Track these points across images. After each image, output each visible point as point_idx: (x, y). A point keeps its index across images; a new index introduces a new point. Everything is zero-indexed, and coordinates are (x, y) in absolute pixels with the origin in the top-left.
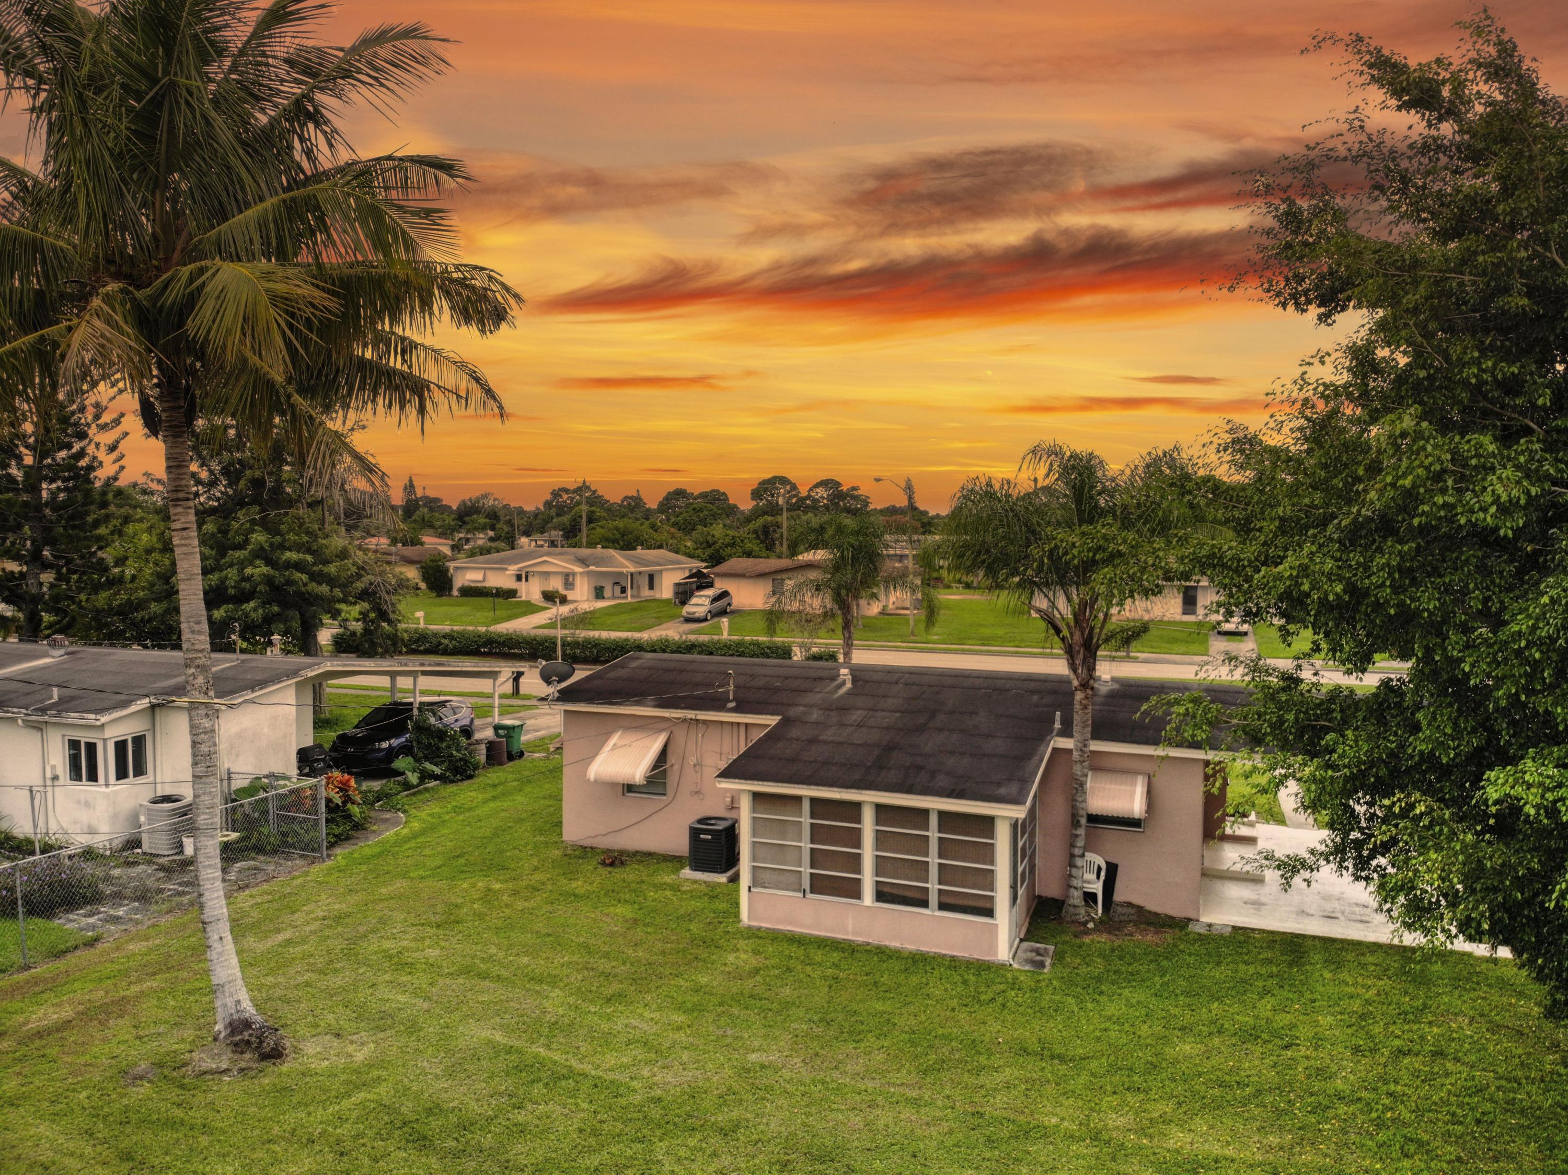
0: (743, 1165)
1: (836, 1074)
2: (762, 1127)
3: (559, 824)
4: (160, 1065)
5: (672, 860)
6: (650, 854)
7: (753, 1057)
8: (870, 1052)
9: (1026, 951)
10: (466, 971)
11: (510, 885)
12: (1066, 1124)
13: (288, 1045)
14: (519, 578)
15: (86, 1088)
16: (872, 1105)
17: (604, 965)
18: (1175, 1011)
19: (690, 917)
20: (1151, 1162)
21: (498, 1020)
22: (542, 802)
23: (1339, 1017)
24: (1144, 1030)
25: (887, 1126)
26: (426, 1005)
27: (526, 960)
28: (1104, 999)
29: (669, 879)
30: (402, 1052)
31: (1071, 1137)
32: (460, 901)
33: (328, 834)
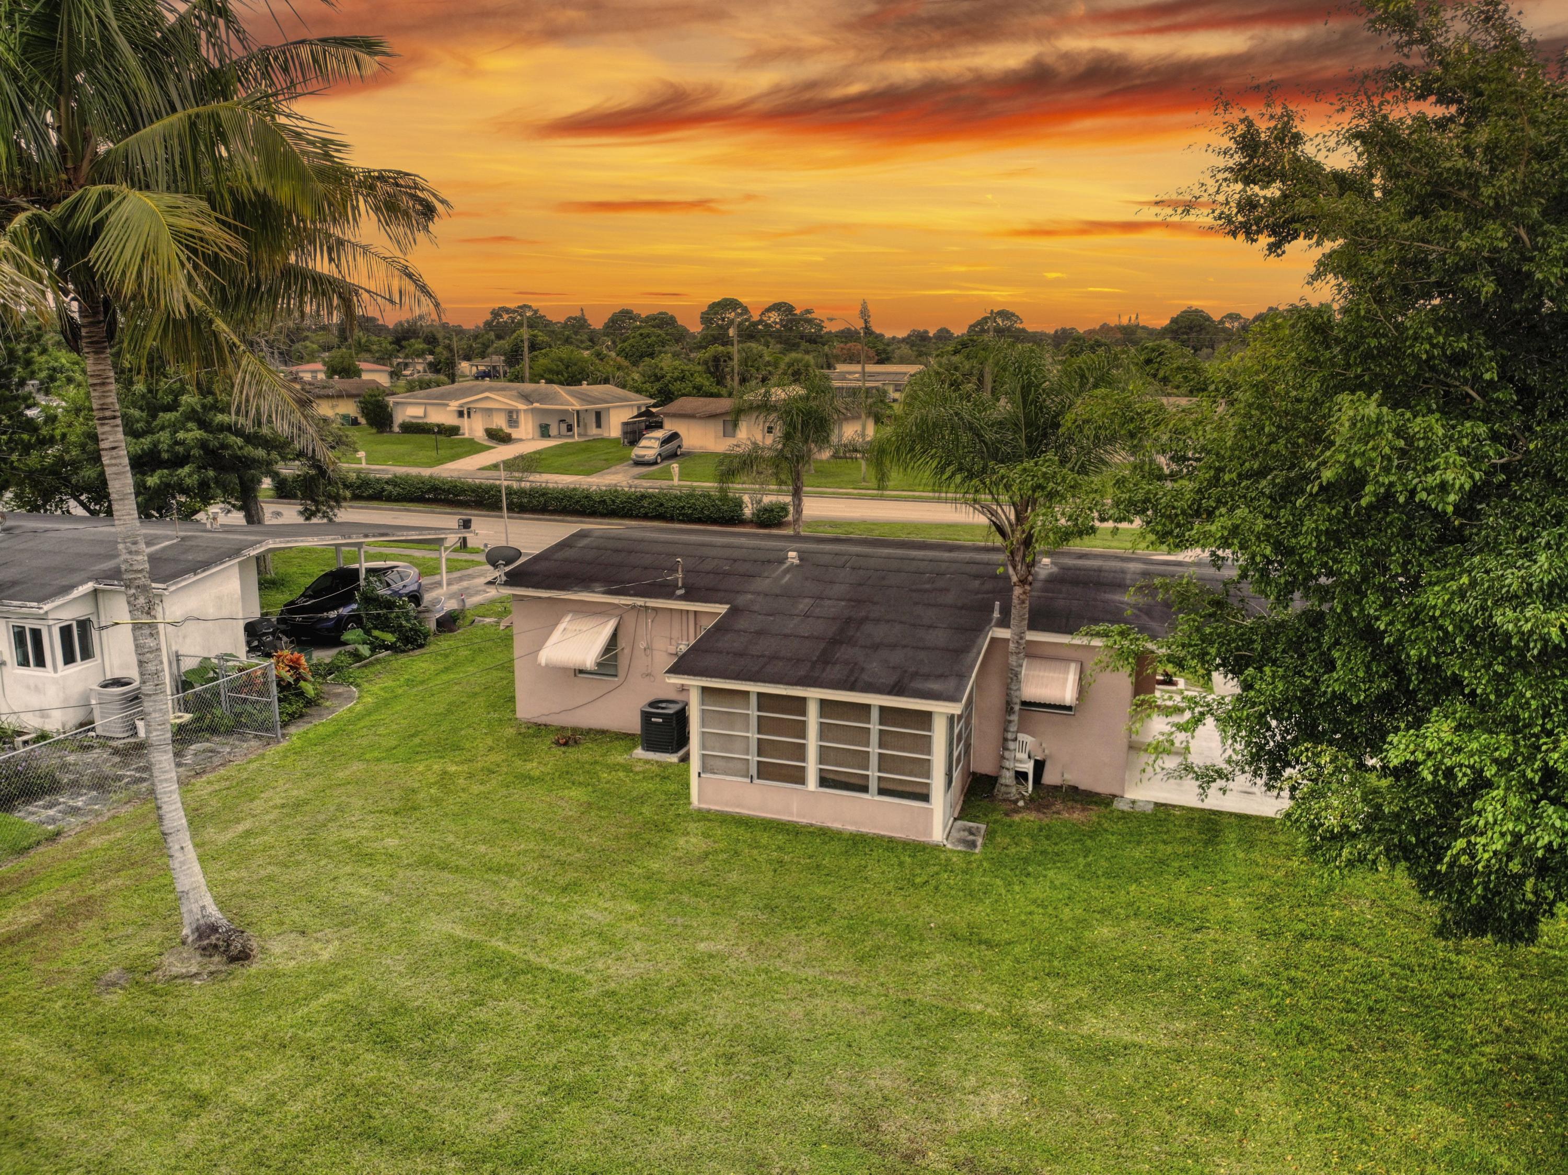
0: (692, 1059)
1: (778, 963)
2: (709, 1019)
3: (512, 699)
4: (131, 970)
5: (623, 738)
6: (603, 732)
7: (702, 946)
8: (811, 939)
9: (959, 830)
10: (425, 861)
11: (465, 767)
12: (989, 1010)
13: (255, 945)
14: (461, 414)
15: (61, 997)
16: (812, 994)
17: (559, 852)
18: (1095, 893)
19: (642, 799)
20: (1066, 1050)
21: (458, 913)
22: (495, 673)
23: (1248, 899)
24: (1066, 913)
25: (825, 1015)
26: (387, 899)
27: (482, 848)
28: (1029, 881)
29: (620, 759)
30: (367, 949)
31: (994, 1024)
32: (417, 785)
33: (281, 713)
